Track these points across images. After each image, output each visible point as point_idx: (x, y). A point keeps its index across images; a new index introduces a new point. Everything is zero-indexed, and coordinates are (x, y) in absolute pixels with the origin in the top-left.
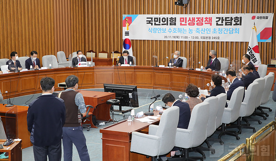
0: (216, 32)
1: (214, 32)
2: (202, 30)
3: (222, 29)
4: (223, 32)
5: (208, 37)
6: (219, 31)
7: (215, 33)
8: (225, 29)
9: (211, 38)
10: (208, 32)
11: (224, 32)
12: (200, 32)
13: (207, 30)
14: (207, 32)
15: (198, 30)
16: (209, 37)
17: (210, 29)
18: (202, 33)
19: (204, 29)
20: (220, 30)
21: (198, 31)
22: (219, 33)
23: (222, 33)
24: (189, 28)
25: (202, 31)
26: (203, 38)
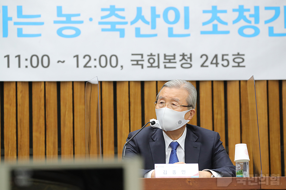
0: (221, 28)
1: (209, 27)
2: (139, 16)
3: (257, 9)
4: (263, 28)
5: (178, 58)
6: (242, 23)
7: (215, 31)
8: (277, 9)
9: (197, 62)
10: (178, 28)
11: (271, 29)
12: (130, 30)
13: (171, 16)
14: (170, 30)
15: (113, 19)
16: (183, 55)
17: (187, 9)
18: (138, 33)
19: (153, 9)
20: (246, 14)
21: (113, 24)
22: (241, 32)
23: (257, 32)
24: (59, 9)
25: (140, 24)
26: (146, 64)
